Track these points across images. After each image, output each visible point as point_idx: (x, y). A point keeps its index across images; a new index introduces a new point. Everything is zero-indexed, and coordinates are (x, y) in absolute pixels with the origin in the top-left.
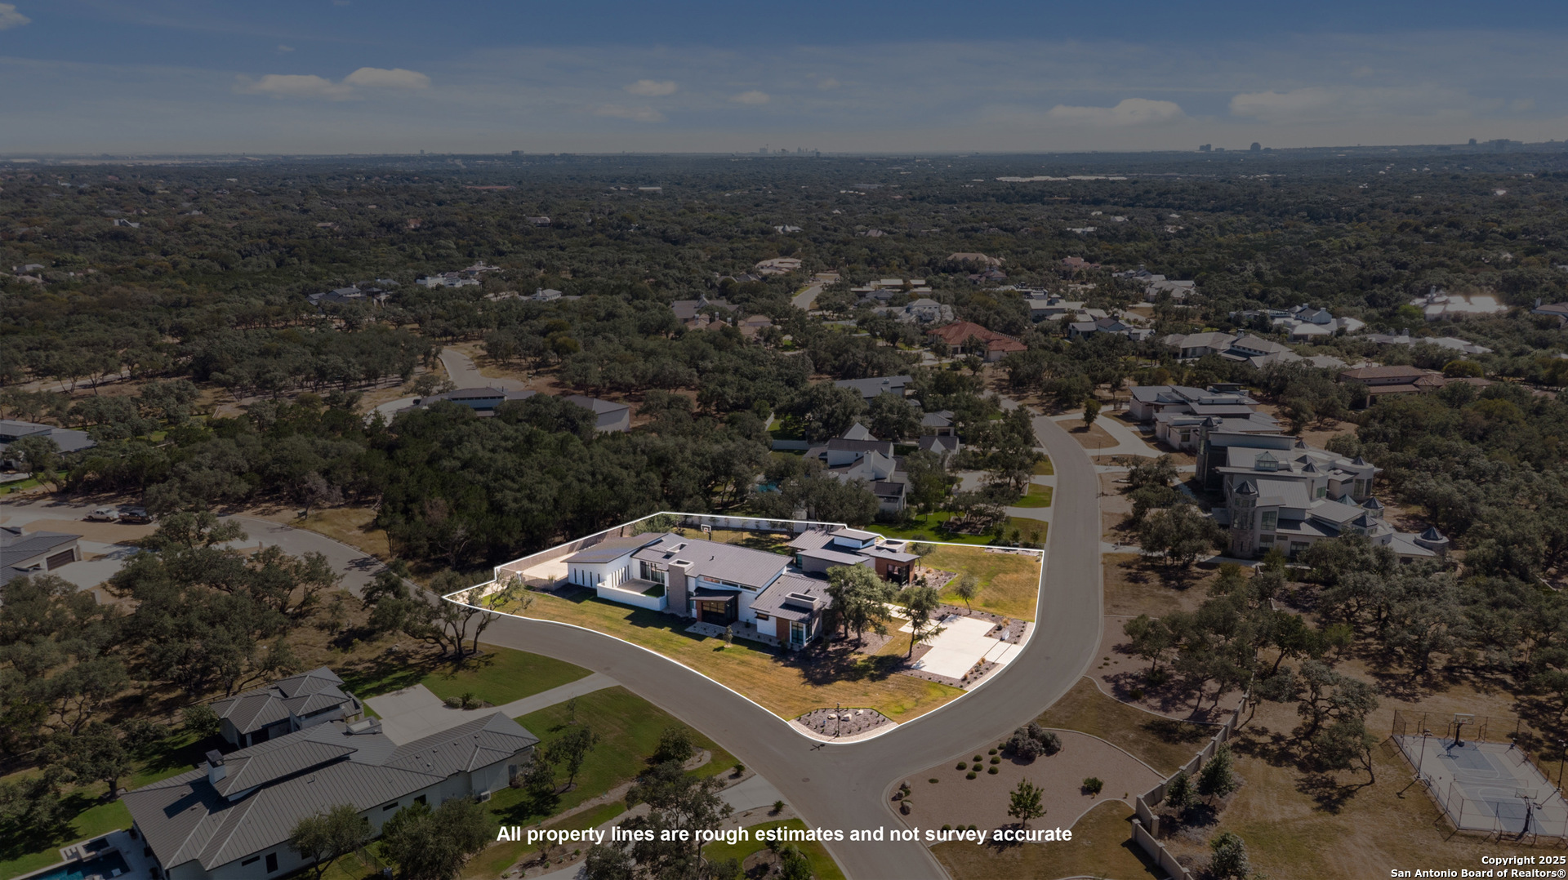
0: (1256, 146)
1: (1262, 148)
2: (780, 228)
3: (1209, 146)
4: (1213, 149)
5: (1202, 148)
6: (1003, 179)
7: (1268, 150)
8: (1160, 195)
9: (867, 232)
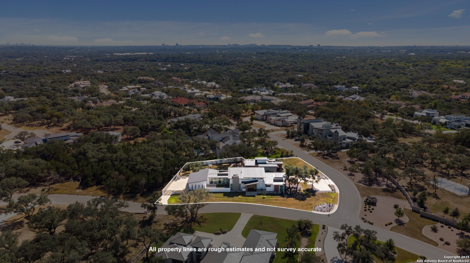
0: (177, 44)
1: (179, 45)
2: (64, 71)
3: (164, 44)
4: (165, 45)
5: (162, 45)
6: (115, 54)
7: (180, 45)
8: (173, 58)
9: (97, 72)
